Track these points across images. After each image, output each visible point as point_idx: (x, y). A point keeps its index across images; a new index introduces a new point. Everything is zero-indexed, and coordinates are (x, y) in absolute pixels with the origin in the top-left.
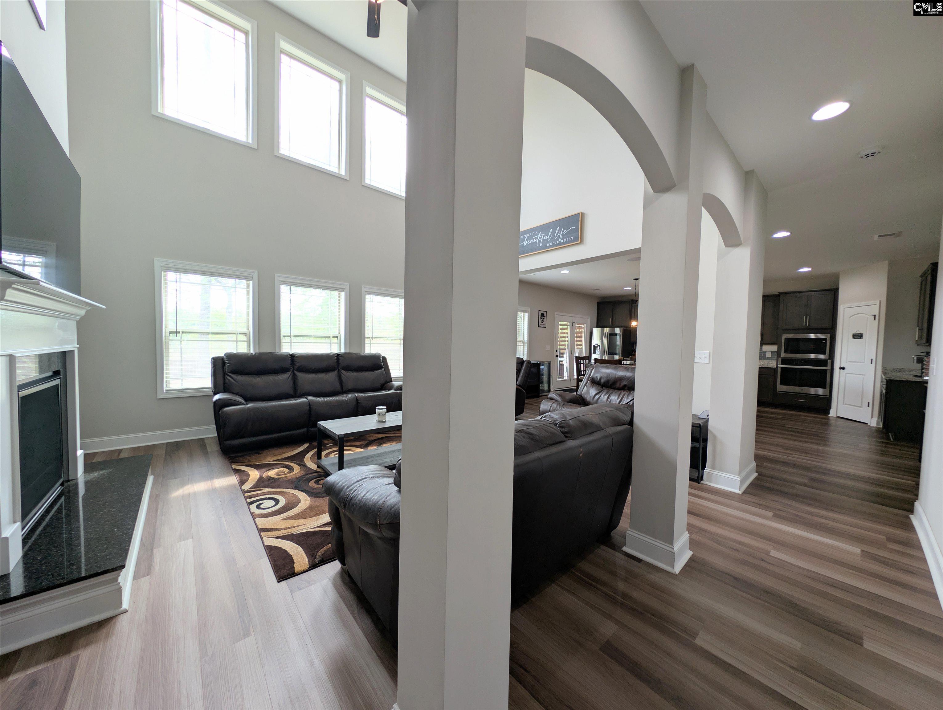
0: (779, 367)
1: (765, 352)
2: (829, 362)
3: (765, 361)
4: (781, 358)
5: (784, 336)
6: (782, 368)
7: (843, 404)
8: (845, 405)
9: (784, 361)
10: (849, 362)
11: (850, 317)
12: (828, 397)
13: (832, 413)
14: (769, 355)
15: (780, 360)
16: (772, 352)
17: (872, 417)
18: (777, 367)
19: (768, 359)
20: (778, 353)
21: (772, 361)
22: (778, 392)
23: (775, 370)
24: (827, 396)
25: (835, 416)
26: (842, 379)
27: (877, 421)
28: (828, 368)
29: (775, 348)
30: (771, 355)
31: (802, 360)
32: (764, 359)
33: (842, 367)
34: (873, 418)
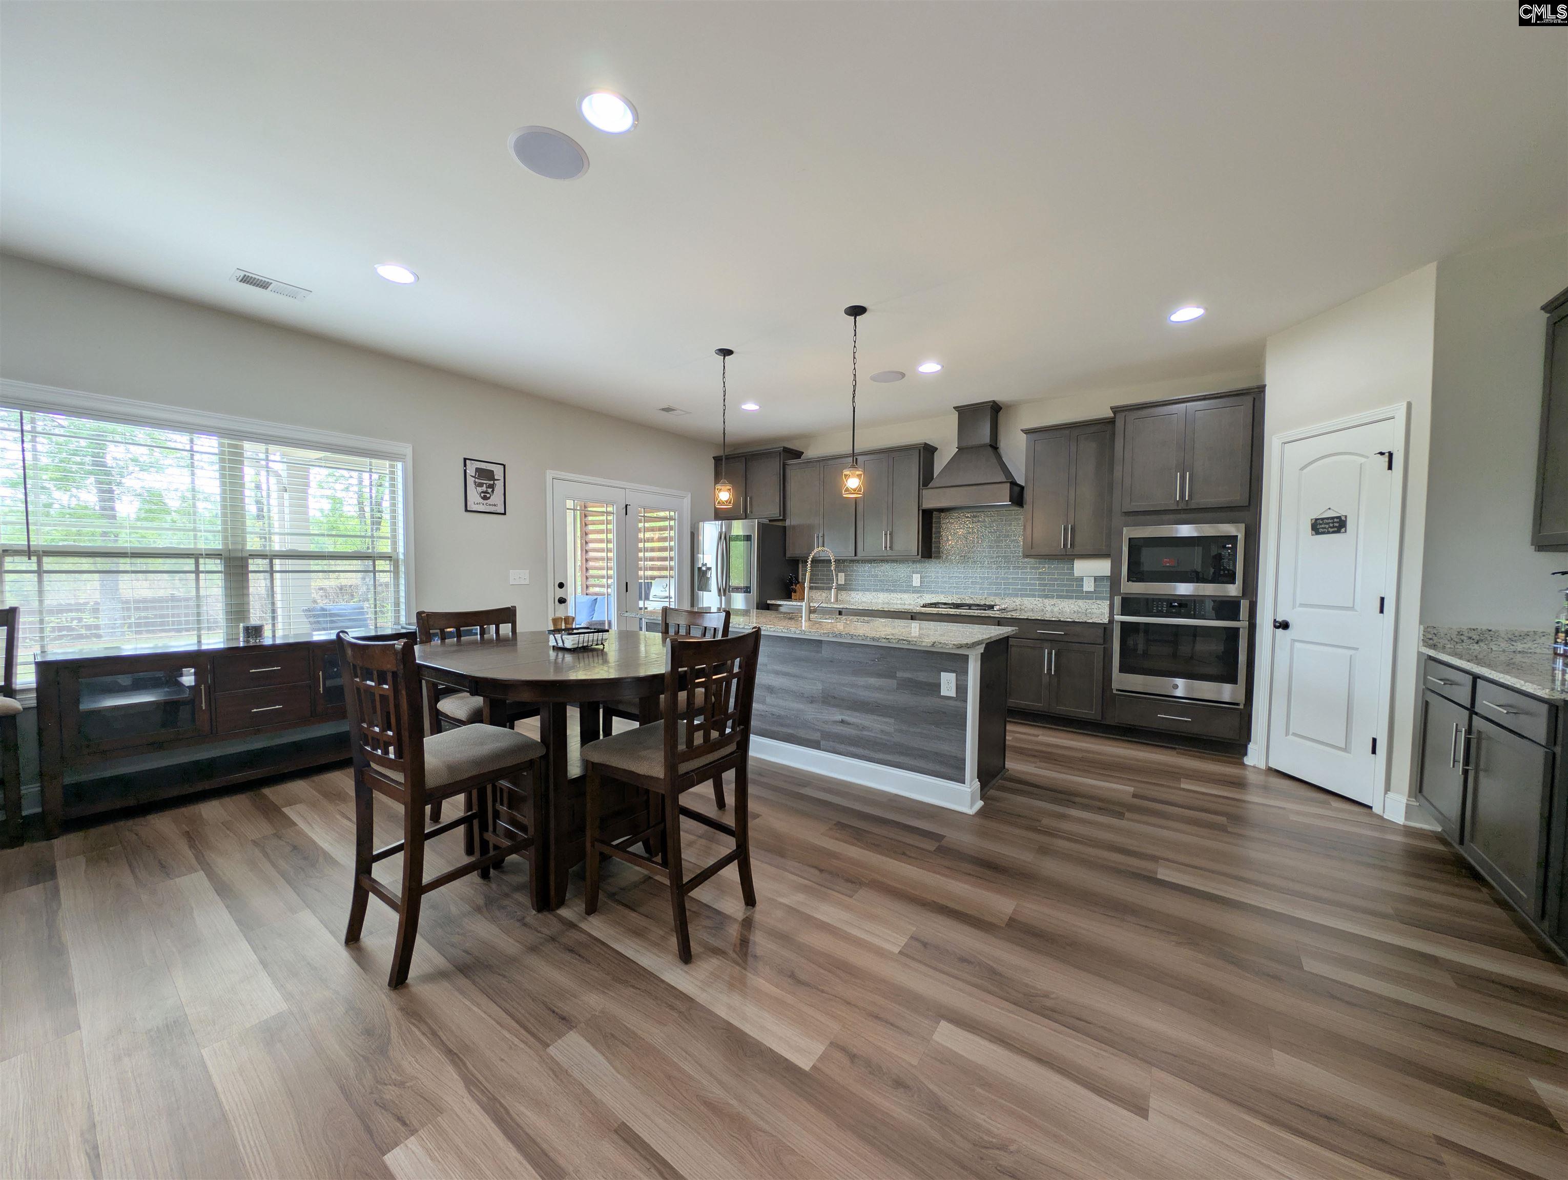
0: (1117, 622)
1: (1081, 579)
2: (1244, 605)
3: (1080, 602)
4: (1120, 594)
5: (1129, 533)
6: (1123, 623)
7: (1287, 734)
8: (1290, 737)
9: (1129, 605)
10: (1302, 605)
11: (1302, 469)
12: (1241, 707)
13: (1255, 757)
14: (1089, 586)
15: (1117, 600)
16: (1096, 579)
17: (1388, 789)
18: (1111, 621)
19: (1088, 596)
20: (1114, 580)
21: (1098, 602)
22: (1115, 692)
23: (1106, 629)
24: (1238, 704)
25: (1263, 766)
26: (1282, 656)
27: (1408, 806)
28: (1242, 624)
29: (1103, 567)
30: (1095, 586)
31: (1175, 601)
32: (1078, 598)
33: (1280, 619)
34: (1390, 794)
